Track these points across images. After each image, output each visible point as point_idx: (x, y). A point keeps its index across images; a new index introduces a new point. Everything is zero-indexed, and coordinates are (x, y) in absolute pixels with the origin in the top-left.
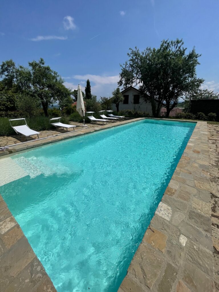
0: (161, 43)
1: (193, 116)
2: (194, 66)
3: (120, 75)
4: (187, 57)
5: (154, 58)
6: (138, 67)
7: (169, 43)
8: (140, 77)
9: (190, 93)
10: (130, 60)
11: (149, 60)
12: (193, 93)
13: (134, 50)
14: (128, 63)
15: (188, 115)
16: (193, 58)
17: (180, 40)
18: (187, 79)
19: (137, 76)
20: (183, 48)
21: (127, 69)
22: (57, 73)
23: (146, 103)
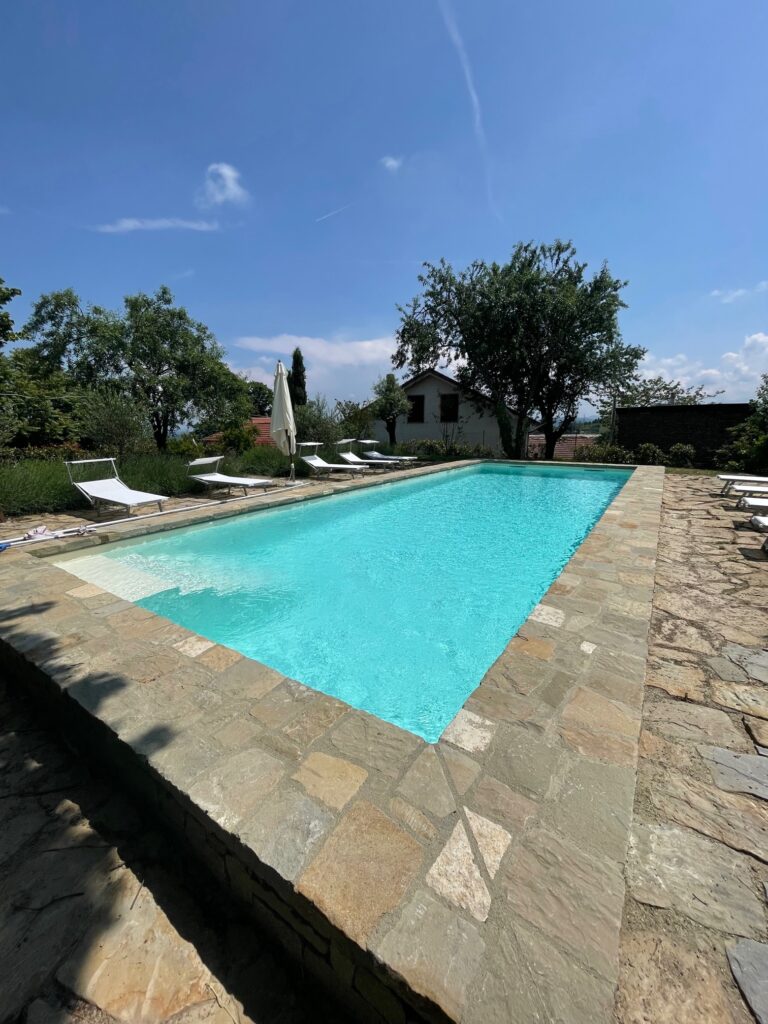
0: (513, 251)
1: (627, 454)
2: (611, 313)
3: (397, 335)
4: (589, 289)
5: (497, 290)
6: (452, 314)
7: (535, 252)
8: (458, 341)
9: (610, 387)
10: (427, 295)
11: (482, 294)
12: (618, 387)
13: (438, 266)
14: (422, 301)
15: (610, 454)
16: (606, 290)
17: (564, 243)
18: (598, 348)
19: (450, 338)
20: (576, 264)
21: (419, 318)
22: (207, 328)
23: (481, 416)
